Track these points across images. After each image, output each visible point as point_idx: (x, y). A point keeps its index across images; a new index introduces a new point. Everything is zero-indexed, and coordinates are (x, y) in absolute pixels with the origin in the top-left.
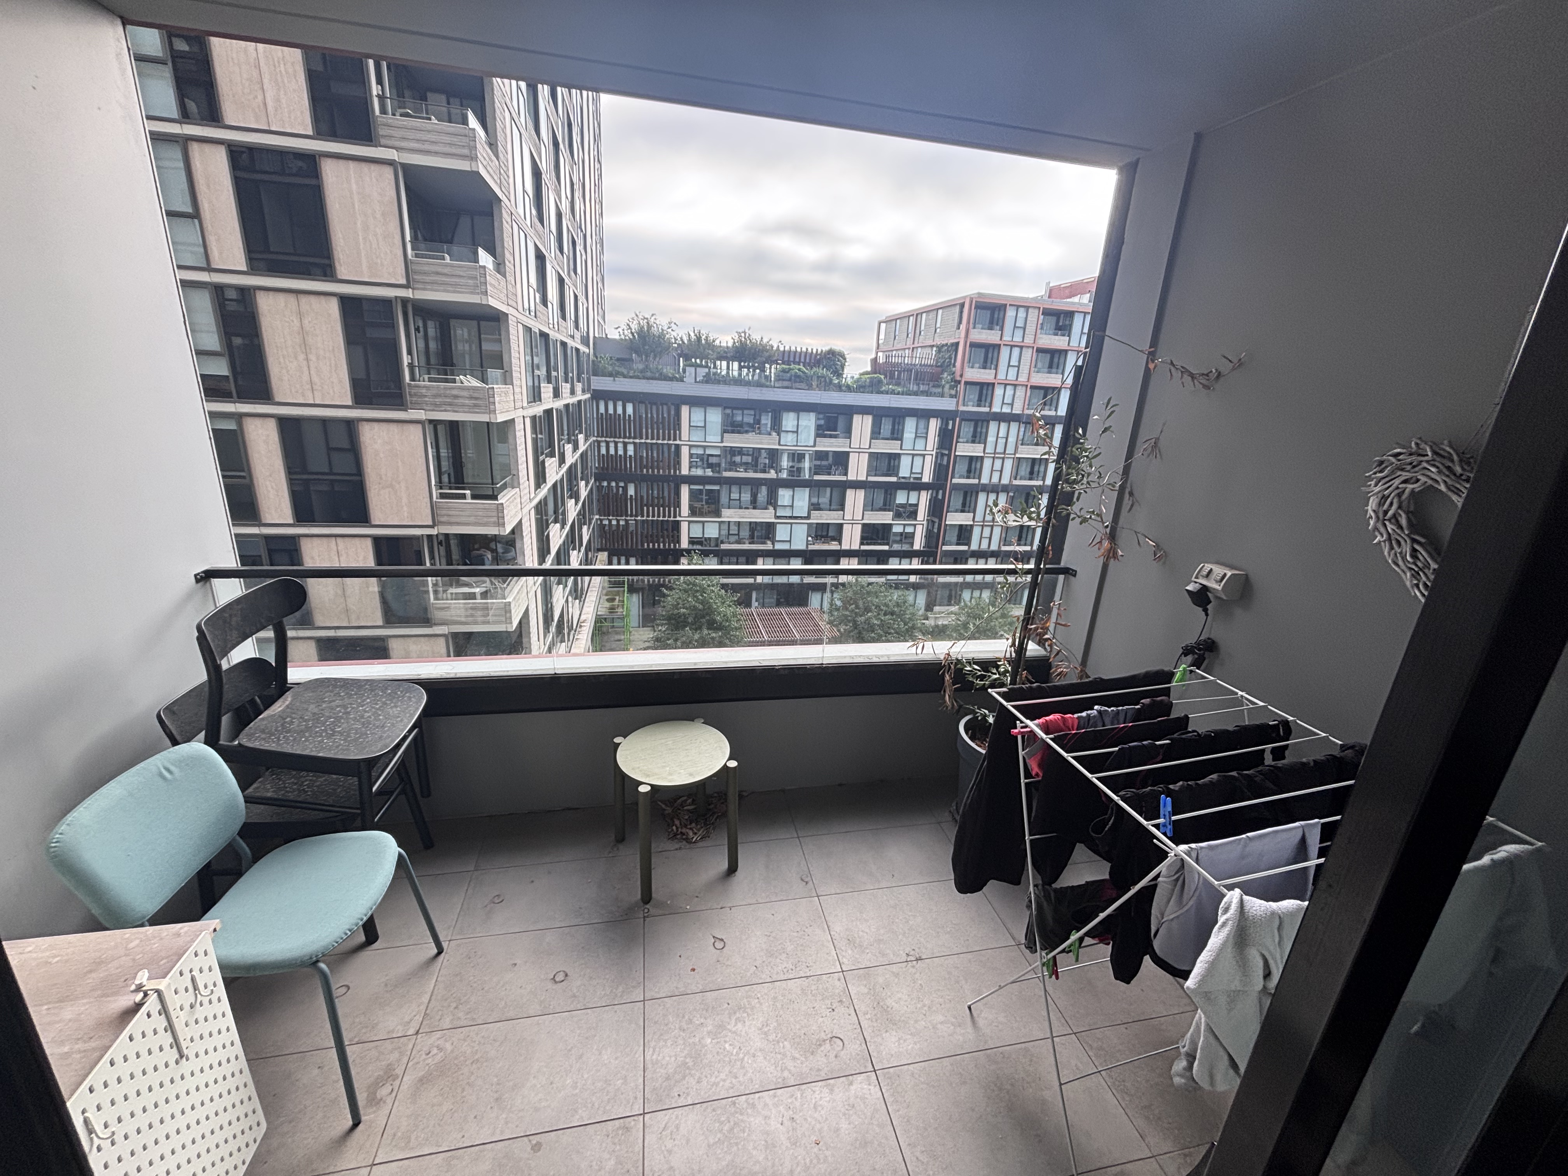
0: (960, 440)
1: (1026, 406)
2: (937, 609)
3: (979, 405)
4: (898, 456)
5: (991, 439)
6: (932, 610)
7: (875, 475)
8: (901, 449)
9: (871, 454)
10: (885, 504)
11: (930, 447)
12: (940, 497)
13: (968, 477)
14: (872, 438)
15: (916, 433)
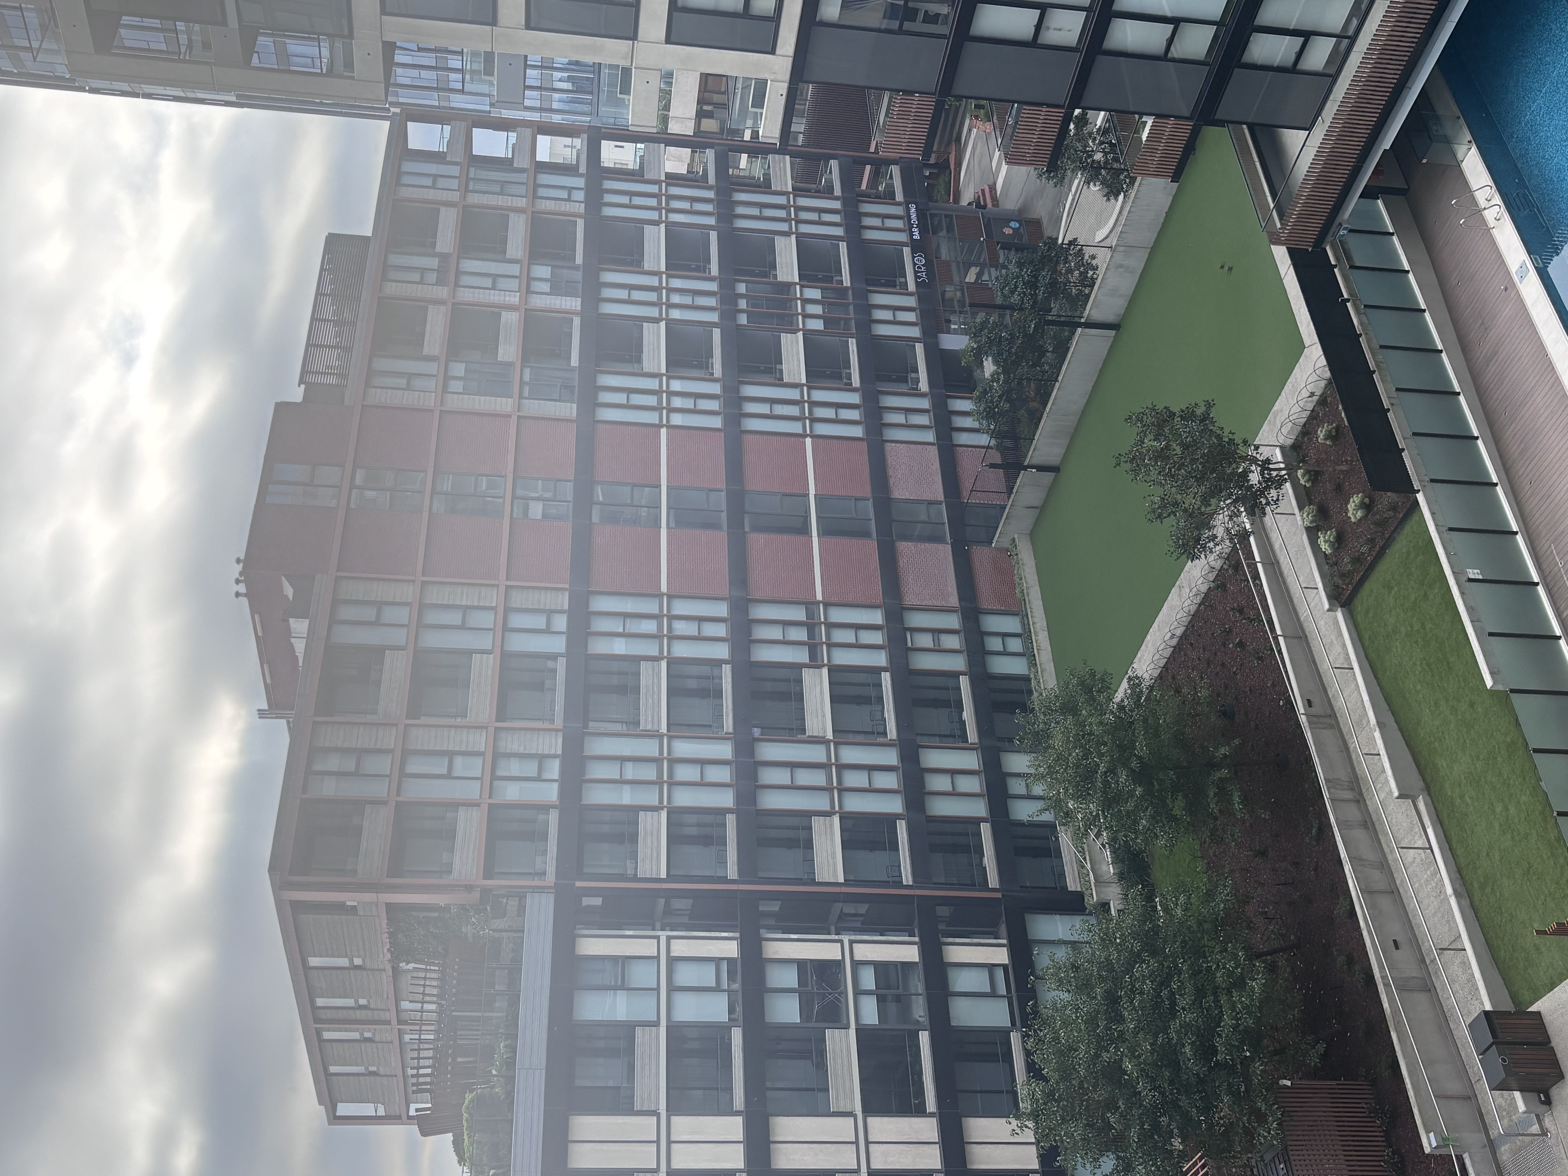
0: (630, 872)
1: (547, 725)
2: (1072, 884)
3: (544, 837)
4: (675, 1032)
5: (627, 797)
6: (1080, 896)
7: (730, 1089)
8: (656, 1024)
9: (674, 1108)
10: (804, 1055)
11: (646, 947)
12: (775, 907)
13: (723, 842)
14: (630, 1111)
15: (615, 988)
